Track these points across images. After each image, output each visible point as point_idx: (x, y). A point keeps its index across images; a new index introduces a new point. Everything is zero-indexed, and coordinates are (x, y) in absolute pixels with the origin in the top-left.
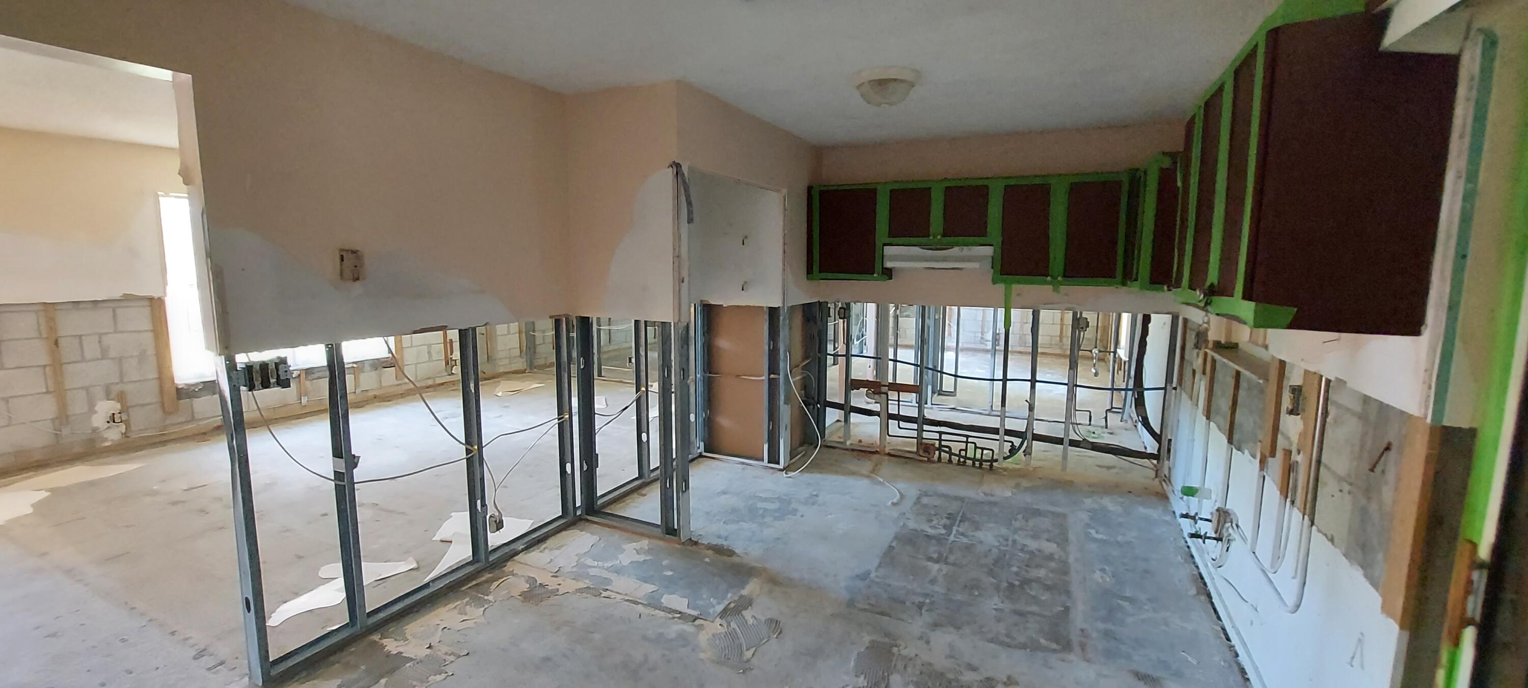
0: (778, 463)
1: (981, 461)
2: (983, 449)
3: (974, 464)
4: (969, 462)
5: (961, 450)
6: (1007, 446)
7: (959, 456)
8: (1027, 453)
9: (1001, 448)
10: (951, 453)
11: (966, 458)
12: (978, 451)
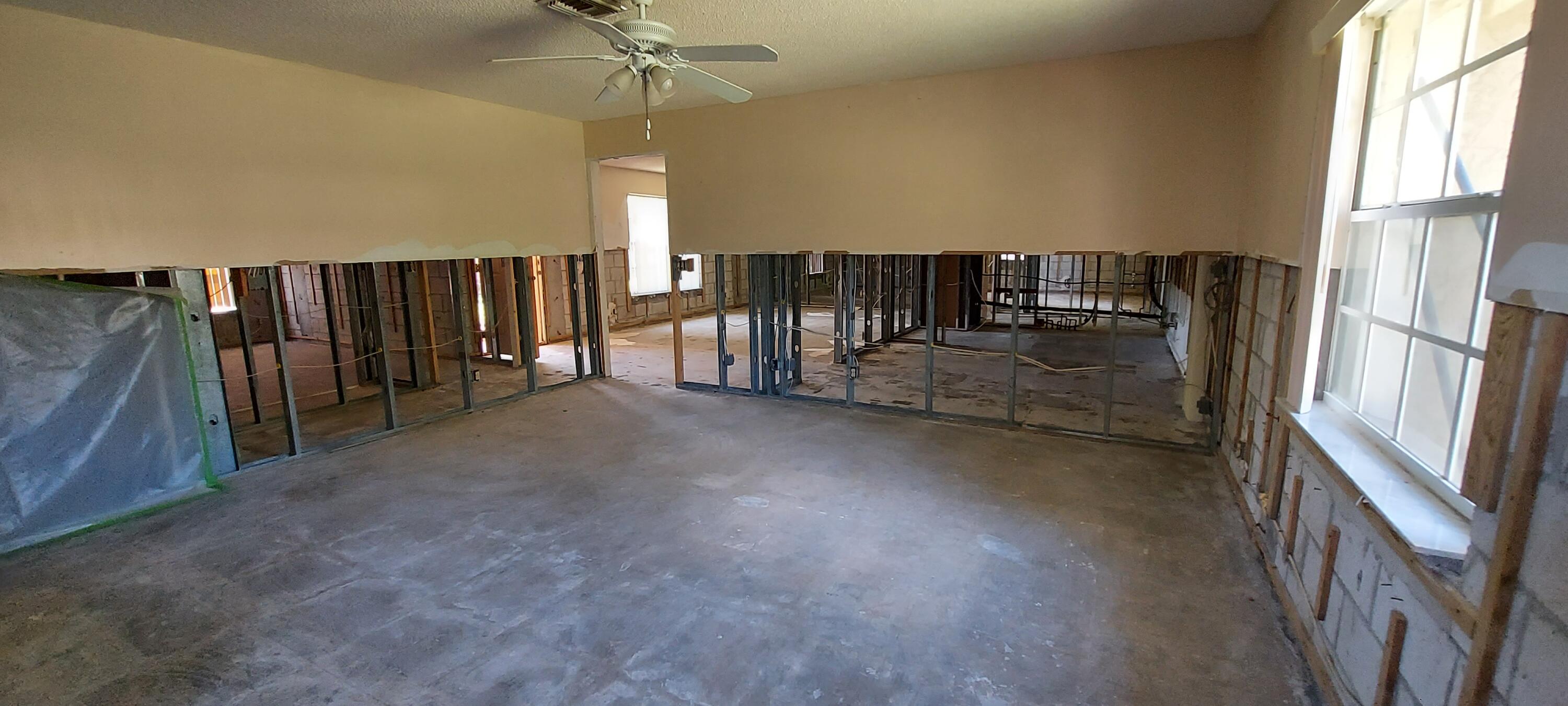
0: (964, 328)
1: (1070, 327)
2: (1070, 320)
3: (1065, 329)
4: (1063, 328)
5: (1058, 322)
6: (1083, 319)
7: (1057, 325)
8: (1095, 321)
9: (1080, 320)
10: (1052, 324)
11: (1061, 326)
12: (1068, 321)
